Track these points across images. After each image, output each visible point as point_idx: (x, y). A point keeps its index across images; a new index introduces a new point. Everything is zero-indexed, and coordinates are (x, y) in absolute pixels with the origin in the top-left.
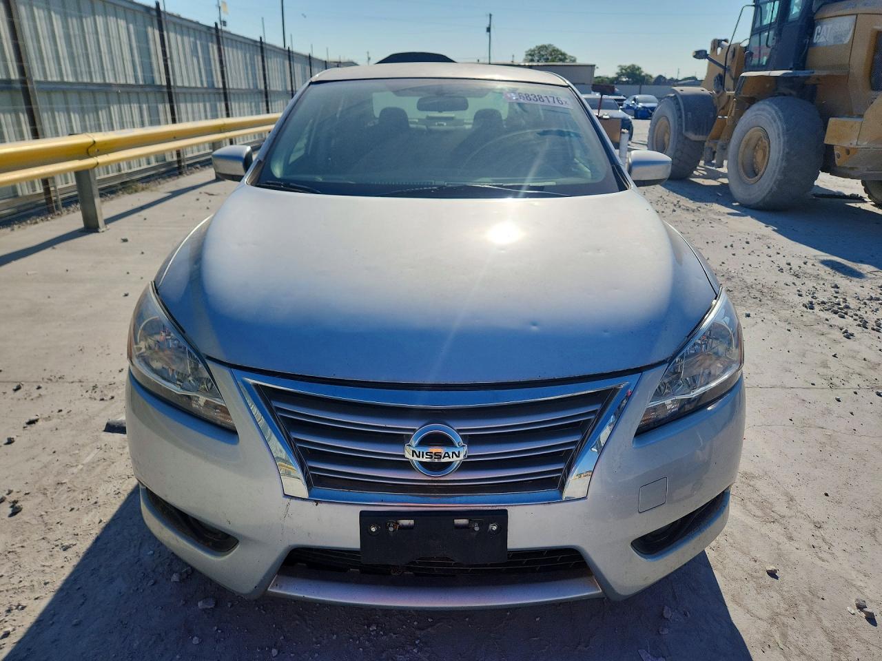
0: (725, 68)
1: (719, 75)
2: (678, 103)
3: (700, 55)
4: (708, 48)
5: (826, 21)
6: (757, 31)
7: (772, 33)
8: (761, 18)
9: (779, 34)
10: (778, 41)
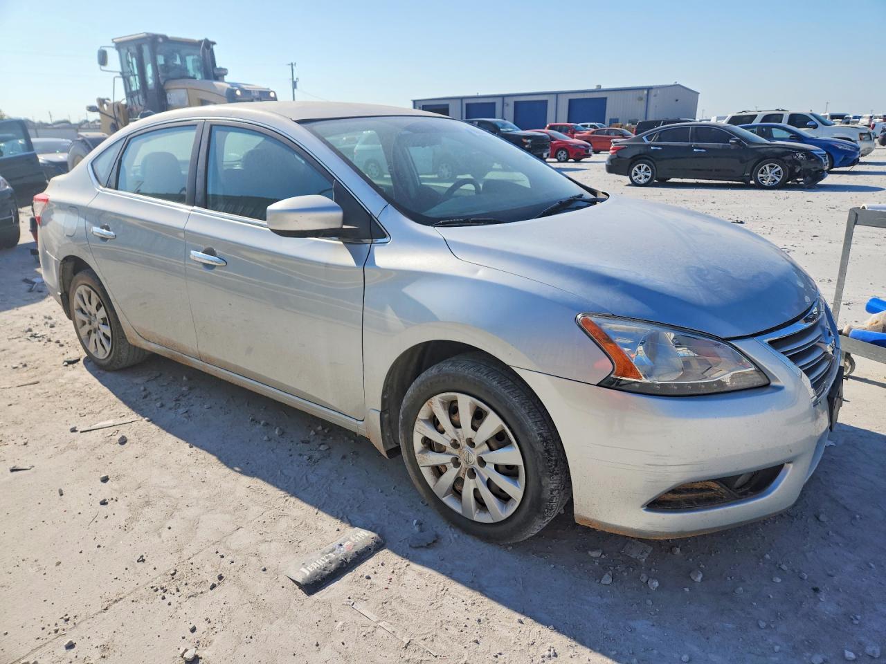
0: (115, 119)
1: (113, 124)
2: (86, 144)
3: (92, 109)
4: (96, 104)
5: (171, 91)
6: (130, 95)
7: (140, 97)
8: (130, 86)
9: (145, 97)
10: (146, 102)
